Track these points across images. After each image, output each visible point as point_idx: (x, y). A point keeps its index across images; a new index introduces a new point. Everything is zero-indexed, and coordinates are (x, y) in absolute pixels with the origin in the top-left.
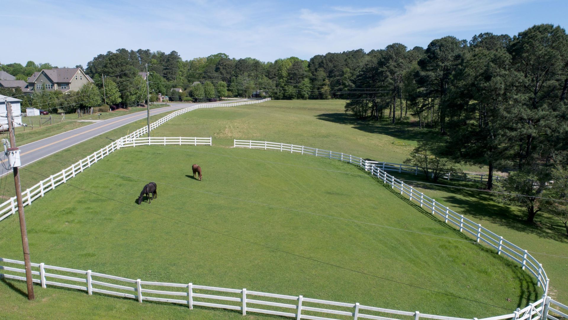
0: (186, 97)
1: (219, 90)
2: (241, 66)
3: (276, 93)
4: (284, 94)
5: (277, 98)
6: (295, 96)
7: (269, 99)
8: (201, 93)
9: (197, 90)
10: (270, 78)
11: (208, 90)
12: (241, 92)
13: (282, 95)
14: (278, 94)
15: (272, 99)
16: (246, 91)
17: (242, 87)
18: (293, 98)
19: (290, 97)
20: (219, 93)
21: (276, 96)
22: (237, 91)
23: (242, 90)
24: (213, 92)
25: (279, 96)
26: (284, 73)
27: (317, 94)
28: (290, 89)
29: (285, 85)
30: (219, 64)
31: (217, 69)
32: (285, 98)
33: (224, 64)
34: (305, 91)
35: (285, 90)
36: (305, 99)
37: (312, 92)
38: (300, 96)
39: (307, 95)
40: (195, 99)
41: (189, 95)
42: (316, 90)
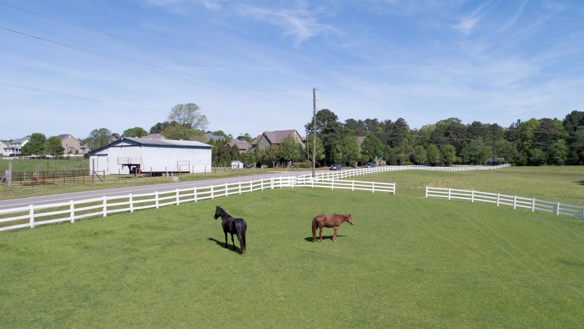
0: (406, 161)
1: (446, 155)
2: (475, 129)
3: (518, 159)
4: (529, 159)
5: (520, 164)
6: (545, 162)
7: (508, 165)
8: (423, 156)
9: (418, 153)
10: (509, 140)
11: (432, 154)
12: (473, 158)
13: (526, 160)
14: (521, 159)
15: (512, 166)
16: (479, 158)
17: (475, 152)
18: (542, 164)
19: (537, 163)
20: (446, 158)
21: (518, 161)
22: (469, 157)
23: (475, 156)
24: (438, 157)
25: (522, 161)
26: (529, 134)
27: (577, 158)
28: (538, 153)
29: (530, 148)
30: (449, 129)
31: (447, 135)
32: (530, 163)
33: (455, 128)
34: (558, 155)
35: (530, 155)
36: (559, 165)
37: (570, 156)
38: (552, 161)
39: (561, 160)
40: (416, 164)
41: (410, 159)
42: (575, 153)
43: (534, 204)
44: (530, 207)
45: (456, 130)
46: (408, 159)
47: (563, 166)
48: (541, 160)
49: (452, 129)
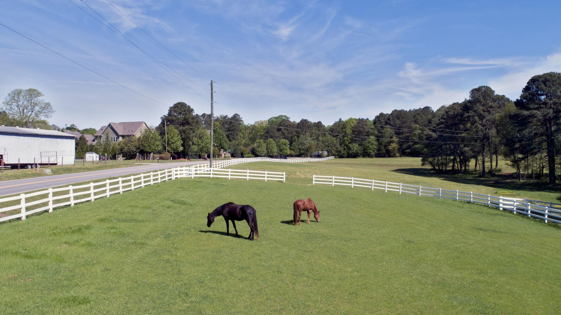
0: (248, 154)
1: (281, 148)
2: (303, 126)
3: (340, 152)
4: (348, 153)
5: (341, 157)
6: (361, 155)
7: (332, 158)
8: (263, 149)
9: (259, 147)
10: (334, 136)
11: (271, 147)
12: (302, 152)
13: (346, 153)
14: (342, 152)
15: (335, 158)
16: (308, 151)
17: (304, 146)
18: (359, 156)
19: (355, 156)
20: (281, 151)
21: (340, 154)
22: (298, 151)
23: (303, 149)
24: (275, 150)
25: (343, 154)
26: (349, 131)
27: (384, 151)
28: (355, 147)
29: (350, 143)
30: (280, 125)
31: (279, 130)
32: (349, 156)
33: (286, 124)
34: (371, 149)
35: (349, 149)
36: (371, 157)
37: (379, 150)
38: (366, 154)
39: (373, 153)
40: (257, 156)
41: (251, 152)
42: (383, 148)
43: (401, 187)
44: (398, 190)
45: (287, 126)
46: (250, 152)
47: (374, 158)
48: (358, 153)
49: (283, 126)
